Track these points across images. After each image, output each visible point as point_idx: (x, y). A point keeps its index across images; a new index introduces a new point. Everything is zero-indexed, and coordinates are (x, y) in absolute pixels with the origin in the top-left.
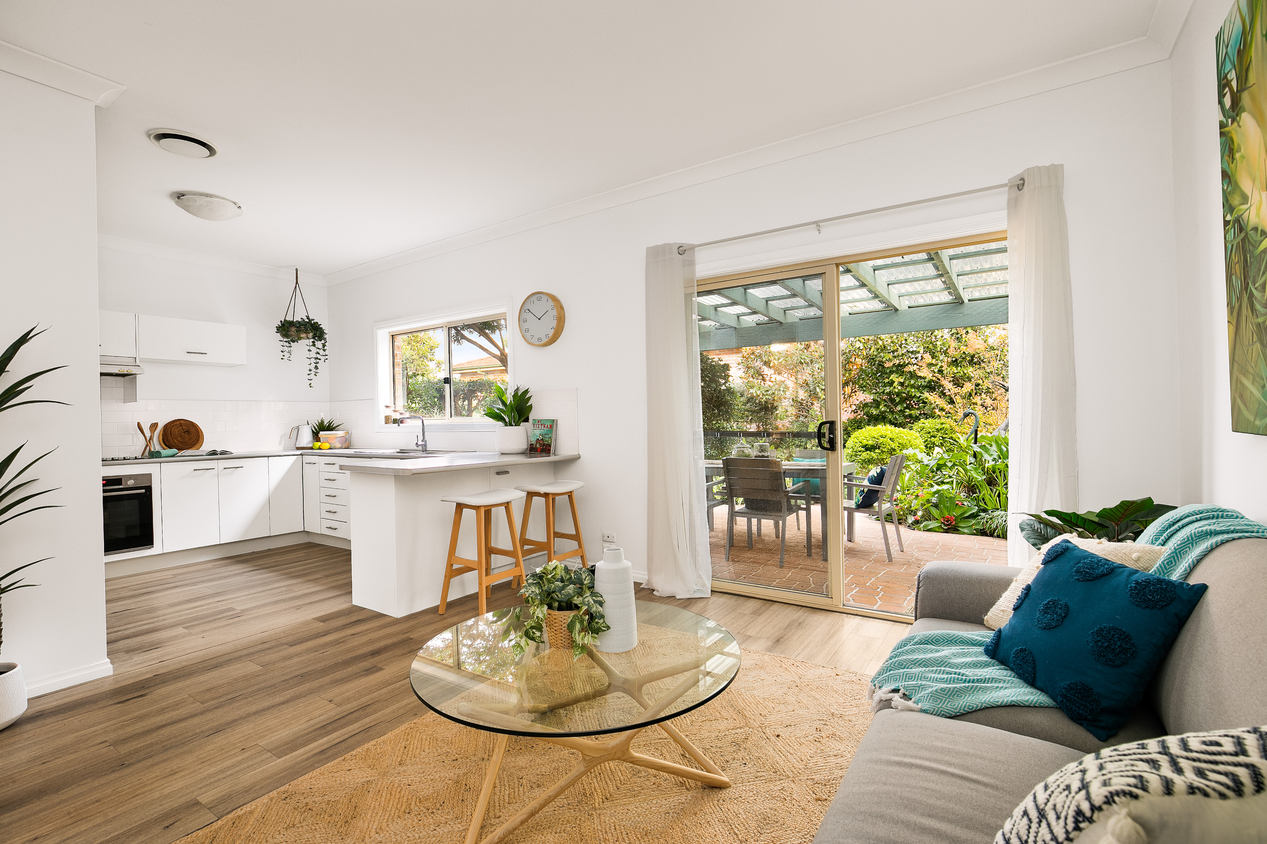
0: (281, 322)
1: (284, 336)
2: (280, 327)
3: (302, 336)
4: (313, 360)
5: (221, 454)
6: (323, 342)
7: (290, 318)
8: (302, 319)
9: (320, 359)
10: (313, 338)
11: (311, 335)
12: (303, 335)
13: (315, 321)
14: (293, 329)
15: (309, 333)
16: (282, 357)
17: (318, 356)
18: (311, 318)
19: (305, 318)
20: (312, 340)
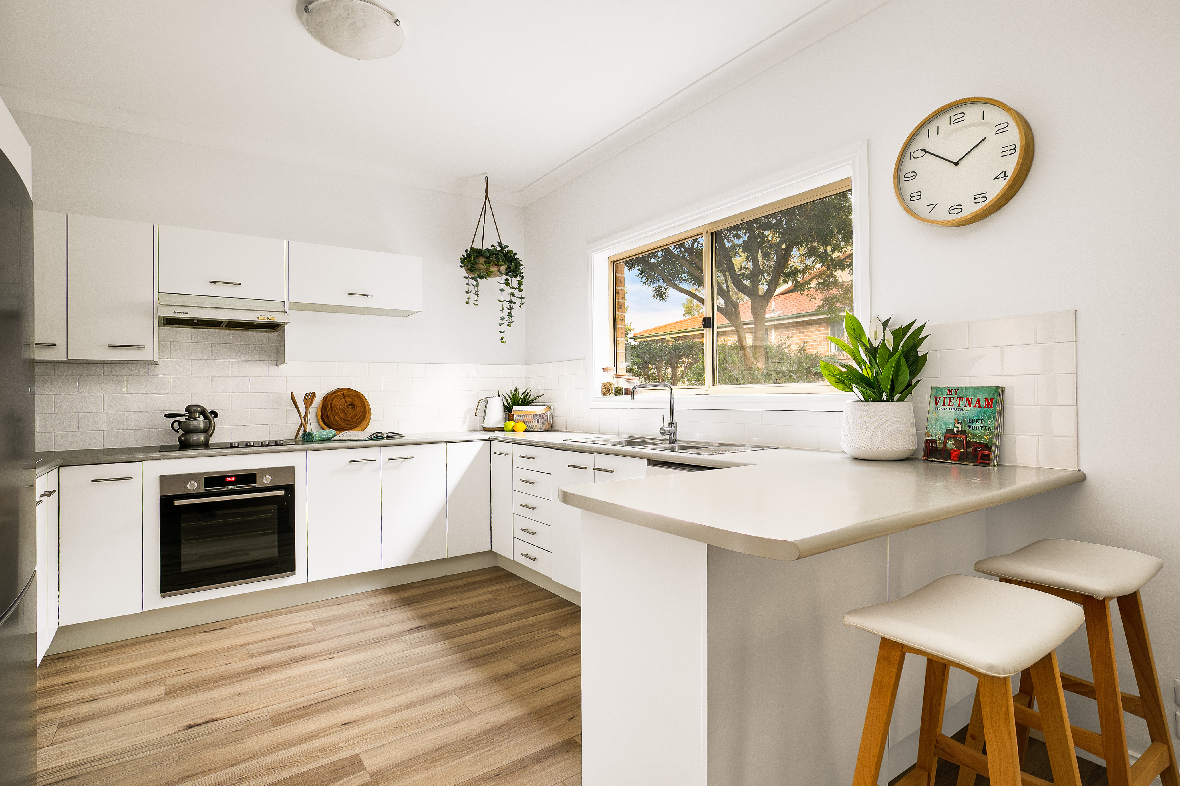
0: (467, 251)
1: (470, 270)
2: (465, 259)
3: (492, 269)
4: (506, 305)
5: (388, 438)
6: (519, 278)
7: (477, 246)
8: (493, 246)
9: (515, 303)
10: (507, 274)
11: (503, 268)
12: (494, 269)
13: (510, 248)
14: (482, 260)
15: (502, 265)
16: (467, 300)
17: (514, 299)
18: (503, 244)
19: (496, 245)
20: (505, 277)
